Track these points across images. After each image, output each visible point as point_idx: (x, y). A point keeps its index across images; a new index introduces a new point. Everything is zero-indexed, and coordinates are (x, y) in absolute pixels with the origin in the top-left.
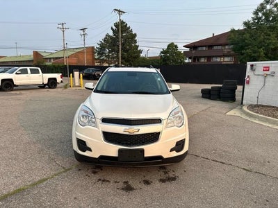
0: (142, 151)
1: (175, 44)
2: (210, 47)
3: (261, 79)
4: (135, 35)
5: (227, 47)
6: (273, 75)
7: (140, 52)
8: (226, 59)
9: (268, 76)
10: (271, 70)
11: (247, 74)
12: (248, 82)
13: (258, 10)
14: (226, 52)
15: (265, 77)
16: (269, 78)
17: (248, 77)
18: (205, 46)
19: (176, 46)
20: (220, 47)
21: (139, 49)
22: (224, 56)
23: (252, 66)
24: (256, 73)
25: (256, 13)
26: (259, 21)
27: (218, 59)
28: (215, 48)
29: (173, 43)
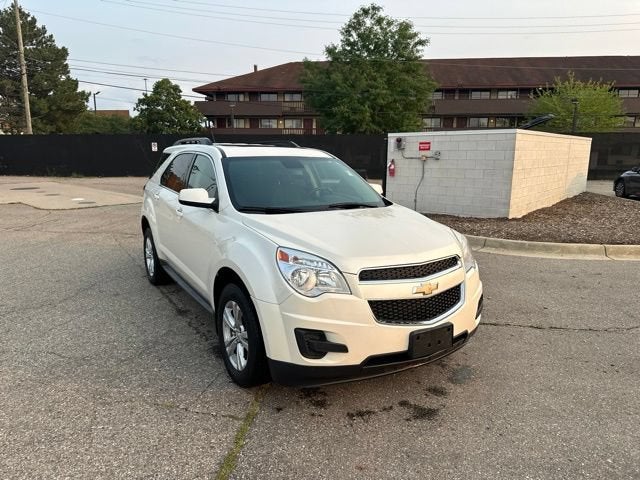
0: (450, 327)
1: (174, 83)
2: (254, 94)
3: (417, 165)
4: (64, 53)
5: (287, 98)
6: (437, 157)
7: (85, 96)
8: (289, 124)
9: (429, 161)
10: (434, 148)
11: (390, 157)
12: (393, 173)
13: (350, 26)
14: (286, 107)
15: (424, 160)
16: (431, 165)
17: (393, 161)
18: (243, 93)
19: (176, 89)
20: (273, 97)
21: (79, 90)
22: (285, 116)
23: (399, 141)
24: (407, 154)
25: (347, 32)
26: (352, 48)
27: (274, 124)
28: (264, 97)
29: (166, 81)
